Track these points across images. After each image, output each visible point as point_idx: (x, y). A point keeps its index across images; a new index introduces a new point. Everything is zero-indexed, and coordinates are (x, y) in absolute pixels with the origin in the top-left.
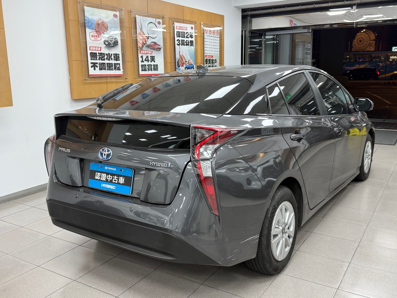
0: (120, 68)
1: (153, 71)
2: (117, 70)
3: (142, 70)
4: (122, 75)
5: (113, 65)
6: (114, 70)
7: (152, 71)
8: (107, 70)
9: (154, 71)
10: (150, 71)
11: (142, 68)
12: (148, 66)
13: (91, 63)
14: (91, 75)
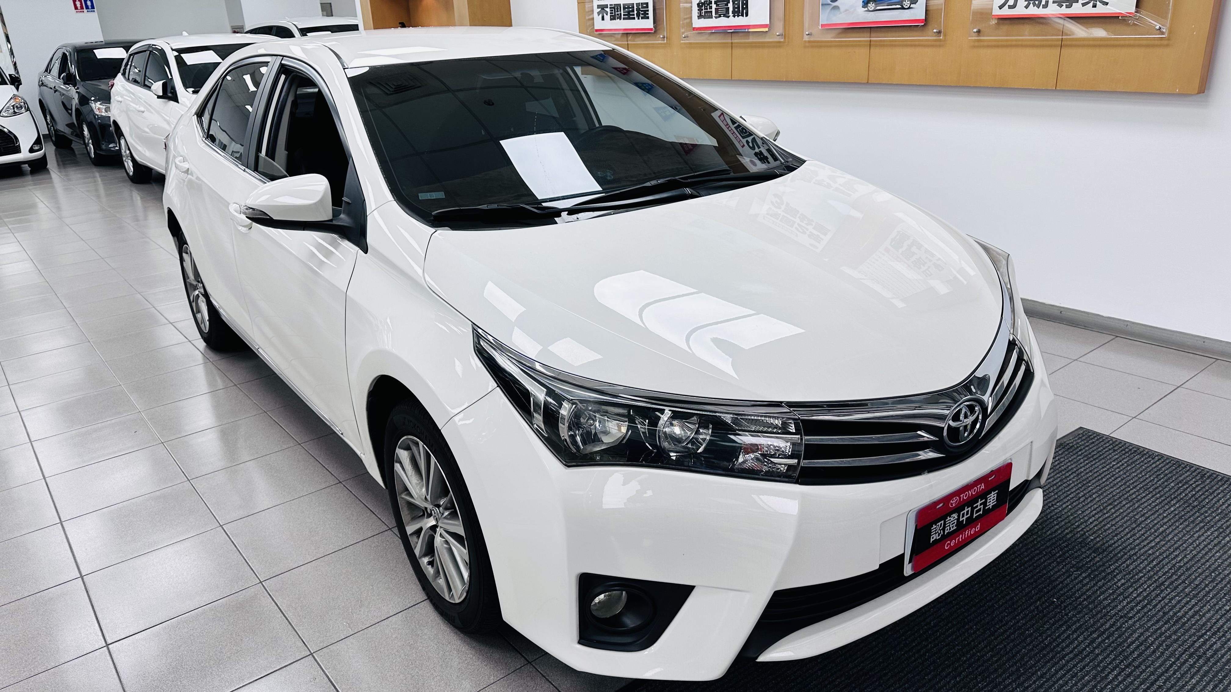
0: (648, 14)
1: (731, 17)
2: (642, 18)
3: (700, 17)
4: (651, 29)
5: (635, 7)
6: (636, 18)
7: (728, 17)
8: (624, 19)
9: (734, 16)
10: (723, 19)
11: (700, 10)
12: (717, 5)
13: (599, 6)
14: (597, 31)
